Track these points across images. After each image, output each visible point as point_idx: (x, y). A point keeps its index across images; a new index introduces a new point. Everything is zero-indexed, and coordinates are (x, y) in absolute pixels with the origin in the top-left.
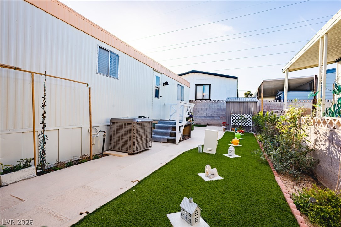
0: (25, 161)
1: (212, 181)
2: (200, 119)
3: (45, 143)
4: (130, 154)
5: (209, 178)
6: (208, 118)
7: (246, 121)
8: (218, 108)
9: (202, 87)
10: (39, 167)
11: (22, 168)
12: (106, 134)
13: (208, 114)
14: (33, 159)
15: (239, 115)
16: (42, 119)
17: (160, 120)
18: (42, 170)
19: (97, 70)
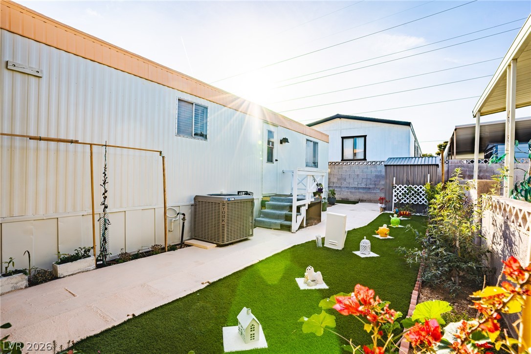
0: (84, 250)
1: (311, 290)
2: (347, 192)
3: (106, 229)
4: (219, 246)
5: (308, 285)
6: (361, 191)
7: (418, 197)
8: (377, 174)
9: (351, 140)
10: (99, 258)
11: (80, 258)
12: (186, 217)
13: (361, 184)
14: (92, 248)
15: (407, 186)
16: (103, 199)
17: (276, 195)
18: (103, 262)
19: (176, 131)
